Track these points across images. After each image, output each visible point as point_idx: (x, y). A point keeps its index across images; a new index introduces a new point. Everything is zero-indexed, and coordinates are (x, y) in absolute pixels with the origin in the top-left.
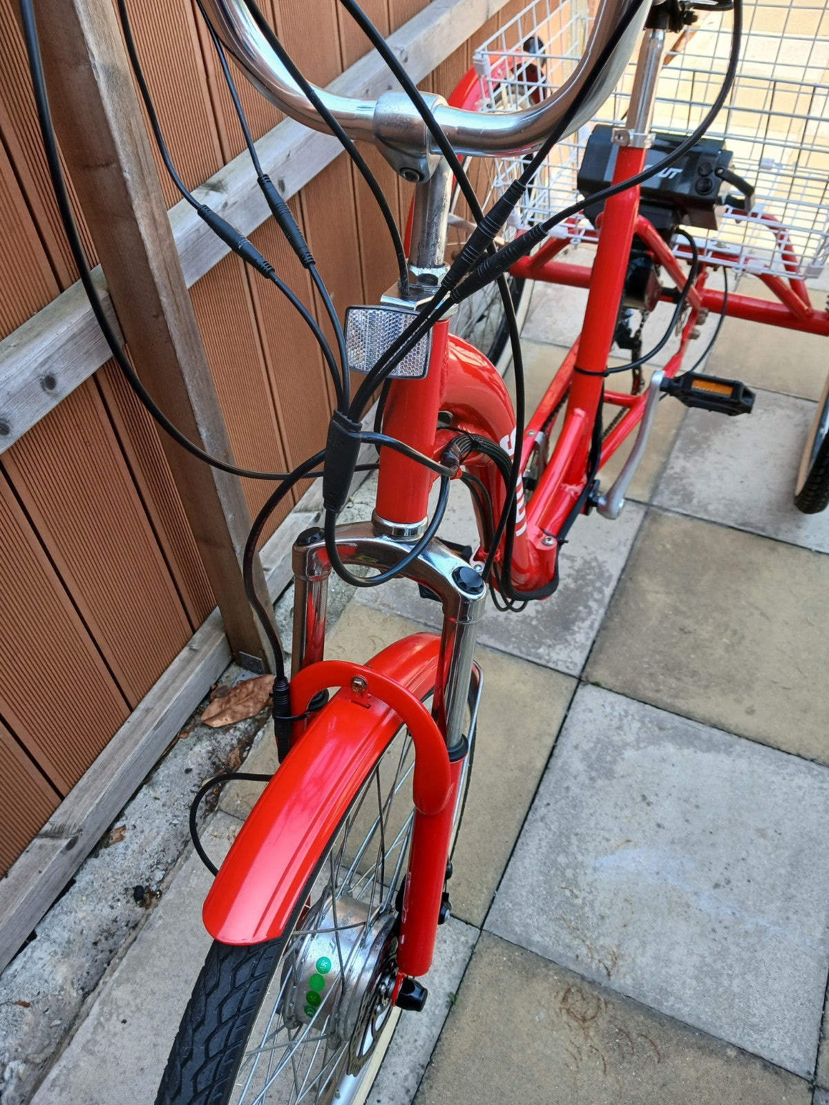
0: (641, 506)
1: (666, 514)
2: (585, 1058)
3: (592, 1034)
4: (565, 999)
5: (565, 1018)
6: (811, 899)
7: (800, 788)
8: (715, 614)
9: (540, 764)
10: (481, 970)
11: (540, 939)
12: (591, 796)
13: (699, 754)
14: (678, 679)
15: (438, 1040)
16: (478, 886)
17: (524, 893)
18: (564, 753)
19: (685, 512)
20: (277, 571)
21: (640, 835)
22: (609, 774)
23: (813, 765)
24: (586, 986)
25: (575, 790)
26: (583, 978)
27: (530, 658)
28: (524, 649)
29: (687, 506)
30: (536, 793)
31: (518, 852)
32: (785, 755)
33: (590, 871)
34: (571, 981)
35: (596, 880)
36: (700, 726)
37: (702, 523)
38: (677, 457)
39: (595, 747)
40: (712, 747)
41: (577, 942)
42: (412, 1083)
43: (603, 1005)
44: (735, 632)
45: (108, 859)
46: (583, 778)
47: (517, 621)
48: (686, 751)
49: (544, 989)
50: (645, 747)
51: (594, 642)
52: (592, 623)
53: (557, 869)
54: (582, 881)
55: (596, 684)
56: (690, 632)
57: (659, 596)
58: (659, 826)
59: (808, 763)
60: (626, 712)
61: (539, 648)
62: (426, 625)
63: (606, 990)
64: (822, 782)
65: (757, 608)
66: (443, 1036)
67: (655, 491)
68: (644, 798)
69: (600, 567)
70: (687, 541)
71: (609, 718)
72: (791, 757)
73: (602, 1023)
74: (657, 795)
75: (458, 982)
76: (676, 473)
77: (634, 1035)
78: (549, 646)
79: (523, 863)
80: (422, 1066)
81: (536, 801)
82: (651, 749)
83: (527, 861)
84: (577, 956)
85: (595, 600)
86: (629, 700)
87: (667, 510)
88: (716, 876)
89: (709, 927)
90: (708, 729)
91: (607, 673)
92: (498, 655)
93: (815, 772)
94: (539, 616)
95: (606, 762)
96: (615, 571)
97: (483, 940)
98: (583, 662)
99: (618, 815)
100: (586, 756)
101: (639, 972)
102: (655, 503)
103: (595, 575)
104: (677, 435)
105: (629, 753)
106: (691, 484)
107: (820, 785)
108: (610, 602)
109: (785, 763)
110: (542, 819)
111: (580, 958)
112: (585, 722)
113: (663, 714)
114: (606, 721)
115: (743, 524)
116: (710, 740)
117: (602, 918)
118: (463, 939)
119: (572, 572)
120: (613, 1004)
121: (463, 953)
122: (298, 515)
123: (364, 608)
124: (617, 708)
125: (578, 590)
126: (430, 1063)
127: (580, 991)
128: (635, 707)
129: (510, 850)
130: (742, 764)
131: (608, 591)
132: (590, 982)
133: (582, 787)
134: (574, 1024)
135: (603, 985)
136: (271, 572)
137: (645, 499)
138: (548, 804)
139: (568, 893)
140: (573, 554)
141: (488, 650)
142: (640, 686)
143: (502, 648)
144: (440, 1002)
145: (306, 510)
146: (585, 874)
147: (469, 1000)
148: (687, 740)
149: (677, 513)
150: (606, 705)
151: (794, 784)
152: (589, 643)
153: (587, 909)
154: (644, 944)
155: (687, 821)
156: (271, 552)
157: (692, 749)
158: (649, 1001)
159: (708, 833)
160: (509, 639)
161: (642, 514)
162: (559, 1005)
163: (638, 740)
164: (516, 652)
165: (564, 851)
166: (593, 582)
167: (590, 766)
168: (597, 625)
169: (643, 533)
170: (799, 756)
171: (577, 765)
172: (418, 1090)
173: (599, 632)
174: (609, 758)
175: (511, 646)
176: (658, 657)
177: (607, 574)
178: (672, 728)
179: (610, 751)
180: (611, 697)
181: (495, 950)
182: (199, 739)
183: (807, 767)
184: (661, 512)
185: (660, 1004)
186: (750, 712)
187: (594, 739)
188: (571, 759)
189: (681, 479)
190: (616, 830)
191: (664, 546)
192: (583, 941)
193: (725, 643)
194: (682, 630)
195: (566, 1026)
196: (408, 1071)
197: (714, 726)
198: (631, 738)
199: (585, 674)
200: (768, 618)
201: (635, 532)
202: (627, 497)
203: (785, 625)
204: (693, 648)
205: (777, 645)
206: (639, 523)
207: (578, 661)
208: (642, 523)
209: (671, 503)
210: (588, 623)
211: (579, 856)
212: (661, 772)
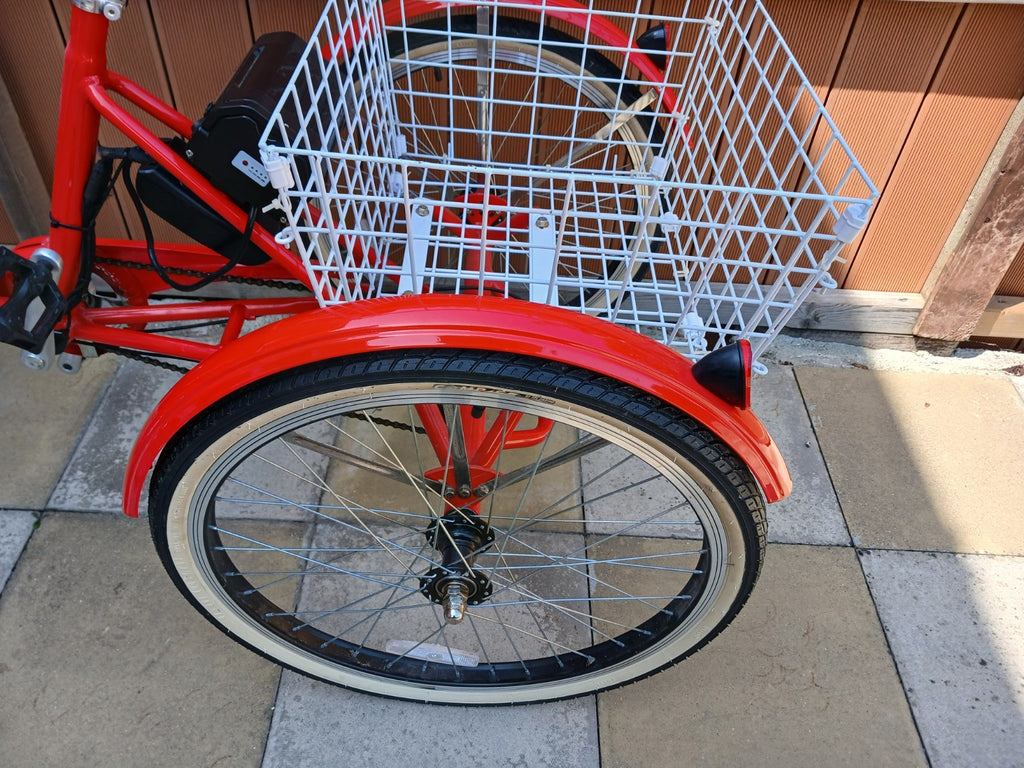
0: (312, 515)
1: (304, 539)
14: (47, 593)
27: (69, 467)
28: (80, 460)
44: (120, 637)
51: (95, 513)
52: (120, 506)
55: (37, 525)
56: (117, 593)
61: (84, 471)
62: (109, 387)
65: (161, 655)
76: (380, 537)
78: (86, 478)
86: (17, 555)
87: (311, 540)
91: (54, 530)
92: (72, 445)
94: (127, 462)
98: (66, 509)
102: (320, 527)
106: (363, 557)
124: (8, 546)
128: (8, 560)
137: (323, 515)
141: (79, 436)
142: (35, 561)
143: (82, 445)
150: (12, 537)
152: (92, 508)
160: (93, 447)
161: (299, 518)
164: (77, 455)
168: (118, 510)
169: (267, 525)
173: (111, 513)
175: (84, 451)
176: (77, 570)
180: (21, 540)
184: (307, 534)
193: (104, 630)
194: (120, 585)
199: (51, 513)
200: (146, 669)
201: (268, 517)
202: (323, 498)
203: (136, 690)
204: (92, 601)
205: (102, 686)
206: (282, 518)
207: (67, 504)
208: (283, 521)
209: (324, 541)
210: (120, 502)
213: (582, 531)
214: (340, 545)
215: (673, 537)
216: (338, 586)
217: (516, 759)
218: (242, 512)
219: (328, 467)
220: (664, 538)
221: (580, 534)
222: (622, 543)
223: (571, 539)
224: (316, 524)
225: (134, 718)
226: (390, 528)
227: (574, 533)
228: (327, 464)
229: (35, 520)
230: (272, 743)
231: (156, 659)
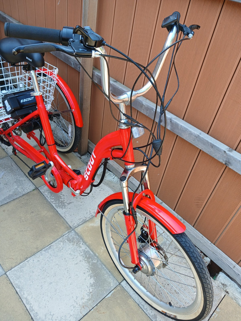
0: (74, 228)
1: (68, 231)
12: (14, 178)
13: (5, 197)
14: (22, 204)
16: (15, 158)
19: (64, 236)
21: (2, 180)
22: (15, 182)
25: (18, 176)
30: (22, 171)
35: (1, 171)
36: (10, 200)
37: (58, 238)
38: (86, 248)
40: (5, 199)
44: (23, 222)
46: (19, 178)
48: (8, 195)
53: (8, 167)
54: (4, 169)
56: (31, 213)
57: (45, 214)
60: (24, 191)
65: (25, 231)
67: (77, 233)
68: (7, 184)
69: (62, 208)
70: (55, 230)
71: (25, 188)
74: (5, 186)
76: (80, 244)
81: (21, 171)
82: (14, 190)
85: (53, 201)
86: (26, 193)
90: (8, 201)
91: (35, 193)
96: (58, 209)
99: (8, 179)
100: (22, 181)
102: (73, 231)
103: (60, 205)
104: (95, 255)
105: (16, 187)
106: (73, 244)
108: (51, 204)
110: (18, 170)
112: (28, 184)
113: (18, 196)
115: (50, 247)
119: (65, 202)
124: (26, 190)
125: (59, 200)
128: (24, 193)
131: (54, 205)
137: (76, 229)
140: (69, 205)
142: (27, 196)
147: (2, 151)
148: (9, 197)
149: (66, 234)
150: (28, 189)
152: (44, 194)
161: (71, 226)
163: (17, 189)
166: (59, 204)
168: (47, 198)
169: (65, 222)
171: (21, 179)
173: (45, 197)
174: (18, 184)
176: (30, 204)
177: (59, 207)
178: (14, 196)
179: (19, 184)
180: (29, 191)
181: (5, 156)
186: (4, 211)
188: (23, 179)
189: (77, 244)
190: (6, 177)
191: (58, 224)
193: (23, 218)
194: (33, 212)
197: (8, 203)
198: (19, 189)
199: (38, 190)
200: (20, 231)
201: (67, 221)
202: (79, 226)
203: (15, 233)
204: (26, 211)
205: (12, 228)
206: (69, 223)
207: (41, 190)
208: (68, 224)
209: (70, 235)
210: (49, 197)
211: (7, 171)
212: (8, 189)
213: (120, 282)
214: (72, 238)
215: (139, 305)
216: (63, 246)
217: (52, 314)
218: (64, 216)
219: (87, 220)
220: (136, 303)
221: (119, 282)
222: (125, 294)
223: (115, 281)
224: (73, 230)
225: (10, 238)
226: (84, 244)
227: (117, 281)
228: (88, 220)
229: (34, 189)
230: (21, 264)
231: (23, 231)
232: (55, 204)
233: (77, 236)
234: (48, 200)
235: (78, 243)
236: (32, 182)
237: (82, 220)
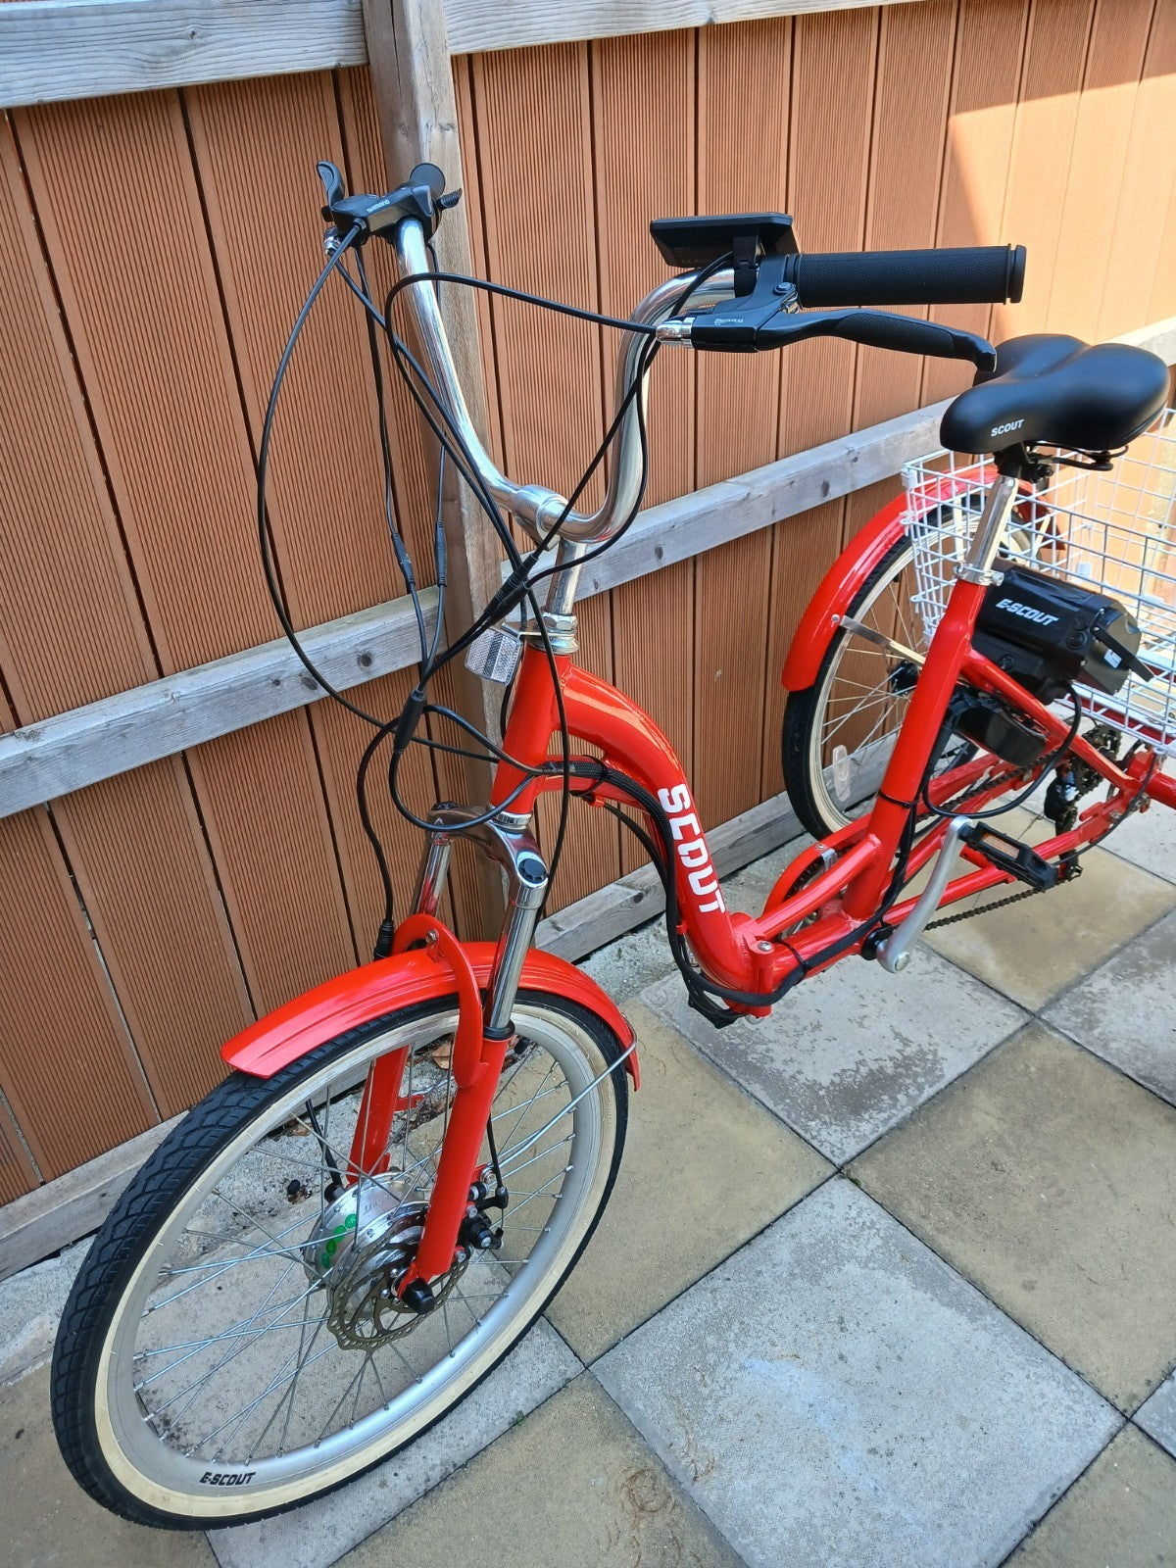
0: (1025, 1014)
1: (1049, 1032)
2: (621, 1545)
3: (642, 1526)
4: (633, 1478)
5: (623, 1496)
6: (982, 1521)
7: (1043, 1396)
8: (1047, 1164)
9: (743, 1236)
10: (564, 1406)
11: (641, 1407)
12: (781, 1292)
13: (936, 1303)
14: (958, 1216)
15: (485, 1449)
16: (607, 1325)
17: (651, 1354)
18: (775, 1235)
19: (1076, 1039)
20: (570, 935)
21: (814, 1356)
22: (815, 1278)
23: (1075, 1378)
24: (663, 1477)
25: (766, 1278)
26: (665, 1468)
27: (795, 1127)
28: (793, 1115)
29: (1083, 1034)
30: (723, 1262)
31: (669, 1312)
32: (1044, 1353)
33: (735, 1366)
34: (650, 1464)
35: (736, 1379)
36: (953, 1275)
37: (1092, 1059)
38: (1104, 976)
39: (815, 1244)
40: (956, 1303)
41: (678, 1430)
42: (436, 1475)
43: (670, 1505)
44: (1061, 1193)
45: (285, 1146)
46: (783, 1271)
47: (804, 1083)
48: (919, 1294)
49: (617, 1457)
50: (874, 1269)
51: (880, 1138)
52: (890, 1118)
53: (700, 1347)
54: (720, 1371)
55: (855, 1182)
56: (1003, 1171)
57: (988, 1118)
58: (841, 1357)
59: (1070, 1373)
60: (872, 1222)
61: (813, 1120)
62: (700, 1049)
63: (683, 1493)
64: (1075, 1402)
65: (1106, 1177)
66: (491, 1448)
67: (1052, 1003)
68: (841, 1320)
69: (935, 1062)
70: (1061, 1072)
71: (848, 1222)
72: (1052, 1357)
73: (660, 1521)
74: (858, 1324)
75: (534, 1405)
76: (1091, 993)
77: (687, 1551)
78: (825, 1123)
79: (668, 1324)
80: (455, 1465)
81: (718, 1270)
82: (879, 1274)
83: (672, 1324)
84: (671, 1445)
85: (908, 1095)
86: (884, 1213)
87: (1055, 1029)
88: (878, 1440)
89: (840, 1488)
90: (962, 1282)
91: (875, 1175)
92: (761, 1111)
93: (1073, 1387)
94: (832, 1088)
95: (819, 1265)
96: (950, 1074)
97: (581, 1379)
98: (854, 1154)
99: (801, 1325)
100: (799, 1250)
101: (730, 1494)
102: (1044, 1017)
103: (923, 1069)
104: (1118, 951)
105: (851, 1268)
106: (1104, 1012)
107: (1071, 1404)
108: (924, 1104)
109: (1039, 1361)
110: (713, 1291)
111: (673, 1447)
112: (818, 1215)
113: (917, 1244)
114: (845, 1224)
115: (1146, 1079)
116: (958, 1294)
117: (722, 1419)
118: (562, 1367)
119: (897, 1055)
120: (682, 1510)
121: (556, 1382)
122: (619, 887)
123: (645, 1009)
124: (865, 1215)
125: (893, 1078)
126: (464, 1466)
127: (654, 1478)
128: (886, 1222)
129: (661, 1305)
130: (983, 1339)
131: (929, 1092)
132: (670, 1476)
133: (777, 1278)
134: (629, 1506)
135: (682, 1486)
136: (563, 933)
137: (1034, 1008)
138: (729, 1279)
139: (698, 1377)
140: (911, 1038)
141: (754, 1100)
142: (906, 1205)
143: (770, 1104)
144: (506, 1415)
145: (630, 886)
146: (728, 1367)
147: (535, 1428)
148: (927, 1282)
149: (1066, 1036)
150: (854, 1207)
151: (1036, 1388)
152: (873, 1137)
153: (709, 1402)
154: (751, 1469)
155: (878, 1368)
156: (572, 914)
157: (929, 1295)
158: (724, 1527)
159: (896, 1392)
160: (782, 1099)
161: (1021, 1023)
162: (624, 1481)
163: (868, 1259)
164: (783, 1115)
165: (719, 1334)
166: (916, 1075)
167: (798, 1262)
168: (893, 1122)
169: (1009, 1044)
170: (1063, 1361)
171: (784, 1255)
172: (438, 1485)
173: (892, 1129)
175: (781, 1107)
176: (947, 1183)
177: (938, 1073)
178: (917, 1262)
179: (830, 1256)
180: (864, 1202)
181: (589, 1394)
182: (423, 1074)
183: (1066, 1377)
184: (1045, 1028)
185: (735, 1536)
186: (1029, 1286)
187: (819, 1236)
188: (781, 1246)
189: (1094, 1001)
190: (789, 1339)
191: (1027, 1067)
192: (687, 1433)
193: (1041, 1199)
194: (994, 1164)
195: (620, 1505)
196: (439, 1462)
197: (972, 1282)
198: (863, 1253)
199: (849, 1167)
200: (1115, 1194)
201: (1001, 1039)
202: (1012, 998)
203: (1134, 1211)
204: (996, 1190)
205: (1110, 1229)
206: (1011, 1032)
207: (848, 1150)
208: (1015, 1033)
209: (1064, 1023)
210: (884, 1115)
211: (732, 1346)
212: (877, 1302)
214: (1077, 1017)
218: (978, 1051)
219: (972, 977)
224: (1039, 1018)
226: (1086, 983)
228: (968, 976)
229: (846, 1181)
231: (1108, 1183)
232: (920, 1089)
233: (1062, 1002)
234: (904, 1118)
235: (1088, 998)
236: (801, 1201)
237: (977, 995)
